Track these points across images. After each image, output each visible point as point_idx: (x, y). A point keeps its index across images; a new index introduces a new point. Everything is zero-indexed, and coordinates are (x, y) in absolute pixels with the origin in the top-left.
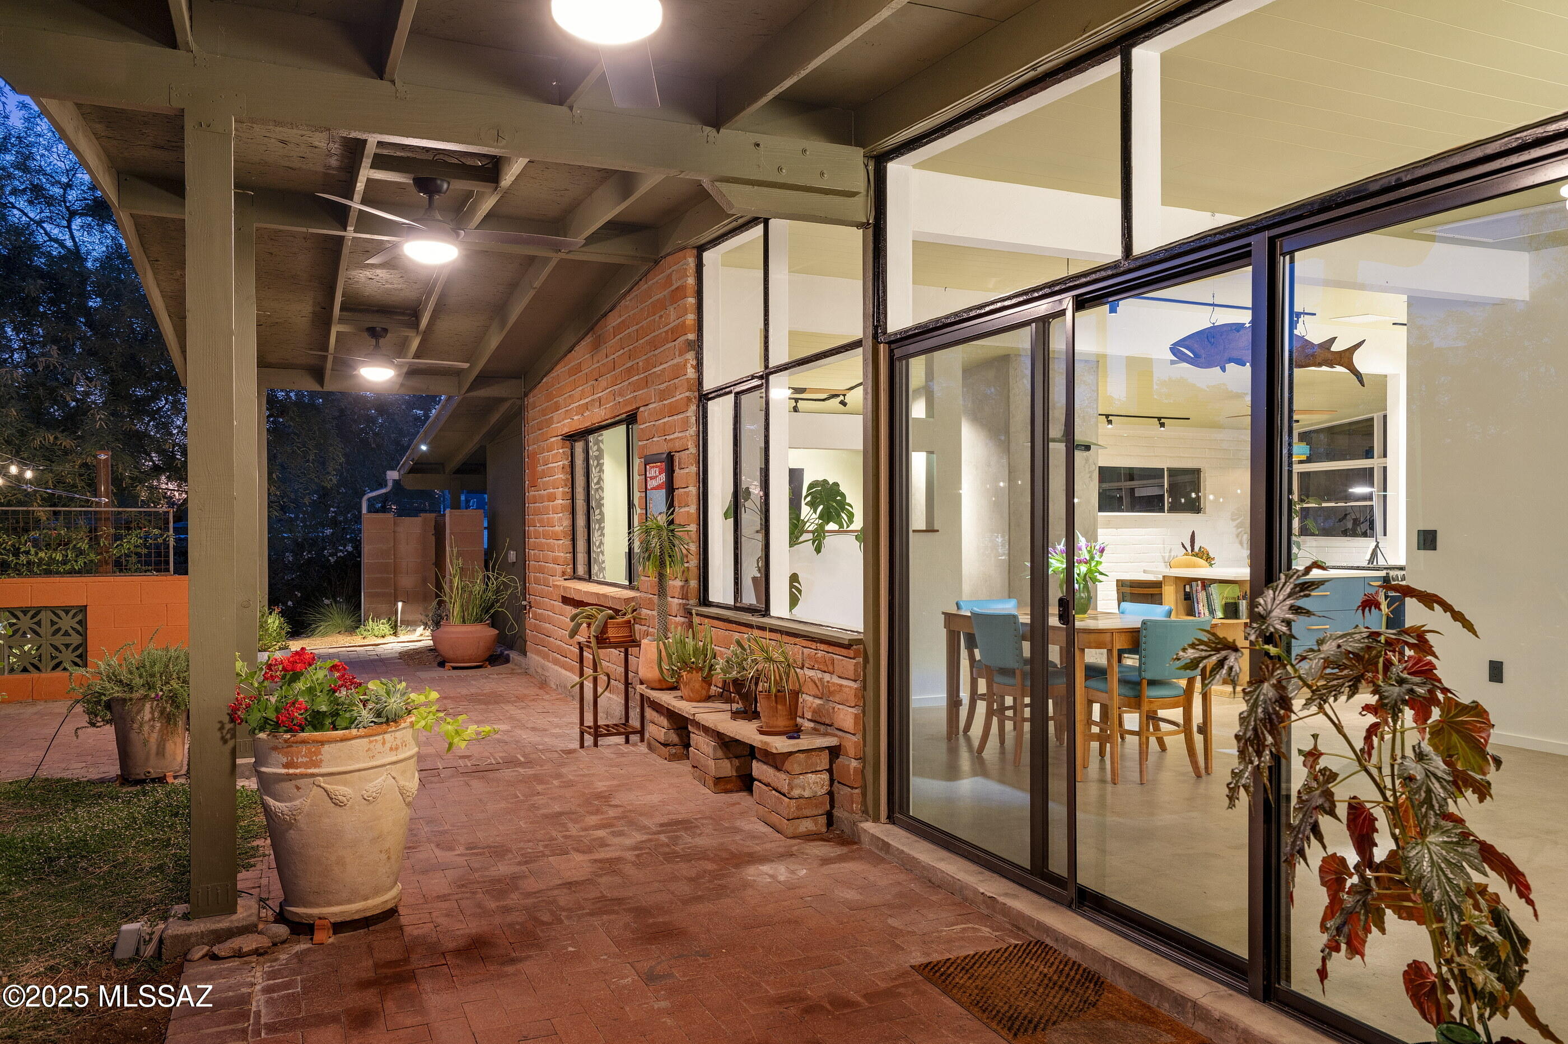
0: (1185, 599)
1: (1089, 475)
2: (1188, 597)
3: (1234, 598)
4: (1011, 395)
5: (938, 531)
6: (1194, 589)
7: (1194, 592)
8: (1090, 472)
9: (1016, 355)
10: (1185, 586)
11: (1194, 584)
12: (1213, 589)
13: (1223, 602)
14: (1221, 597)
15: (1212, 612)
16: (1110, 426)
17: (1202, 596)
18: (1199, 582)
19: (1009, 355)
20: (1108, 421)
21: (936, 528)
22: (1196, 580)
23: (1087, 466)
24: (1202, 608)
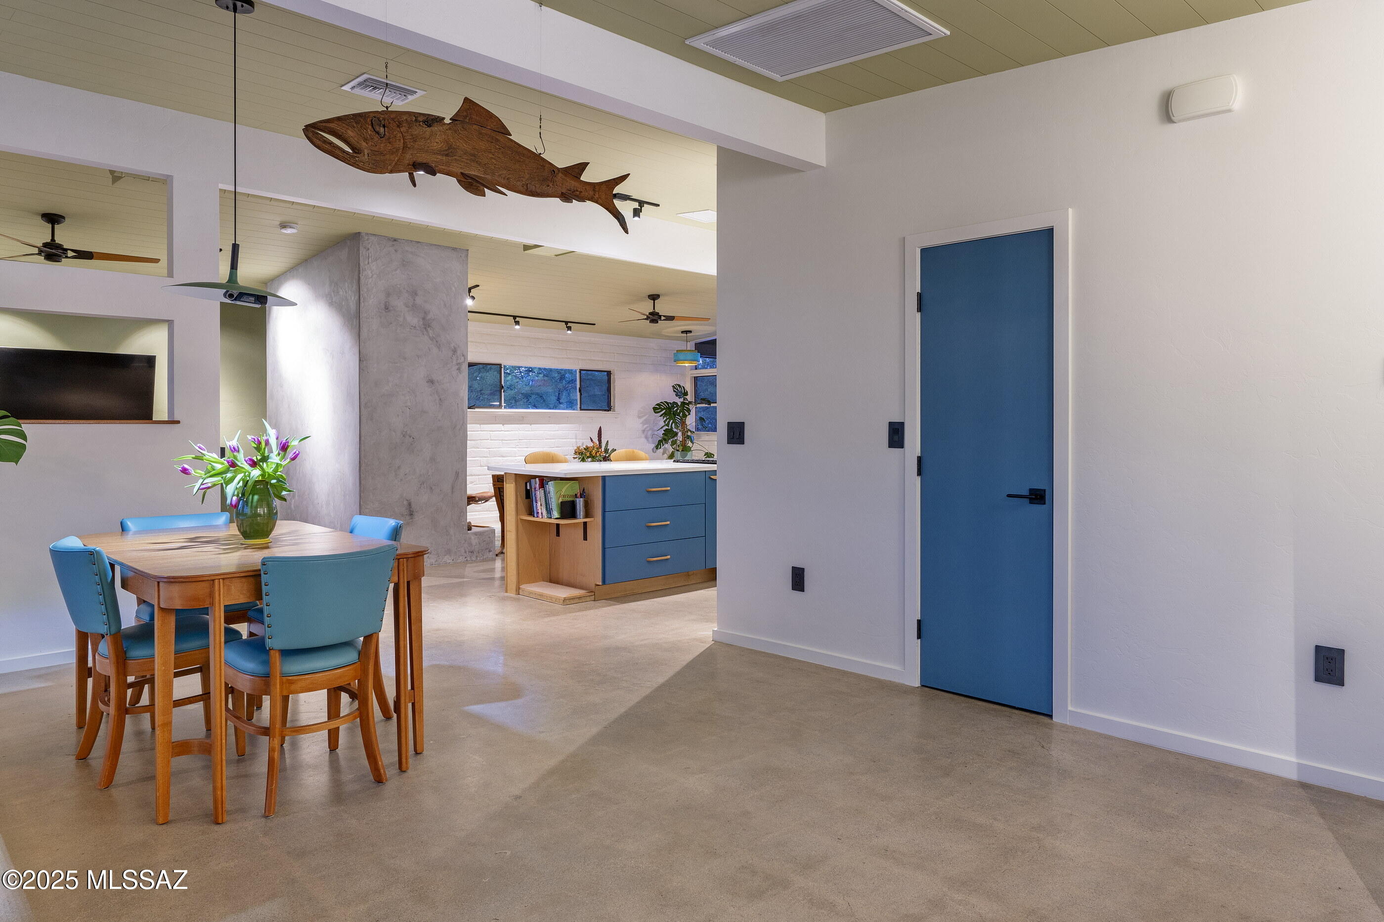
0: (526, 498)
1: (457, 367)
2: (528, 494)
3: (571, 496)
4: (362, 278)
5: (178, 422)
6: (533, 487)
7: (533, 490)
8: (458, 364)
9: (367, 234)
10: (526, 484)
11: (533, 481)
12: (551, 486)
13: (560, 500)
14: (558, 494)
15: (549, 511)
16: (517, 327)
17: (540, 494)
18: (537, 479)
19: (359, 233)
20: (515, 322)
21: (176, 419)
22: (535, 477)
23: (454, 358)
24: (540, 508)
